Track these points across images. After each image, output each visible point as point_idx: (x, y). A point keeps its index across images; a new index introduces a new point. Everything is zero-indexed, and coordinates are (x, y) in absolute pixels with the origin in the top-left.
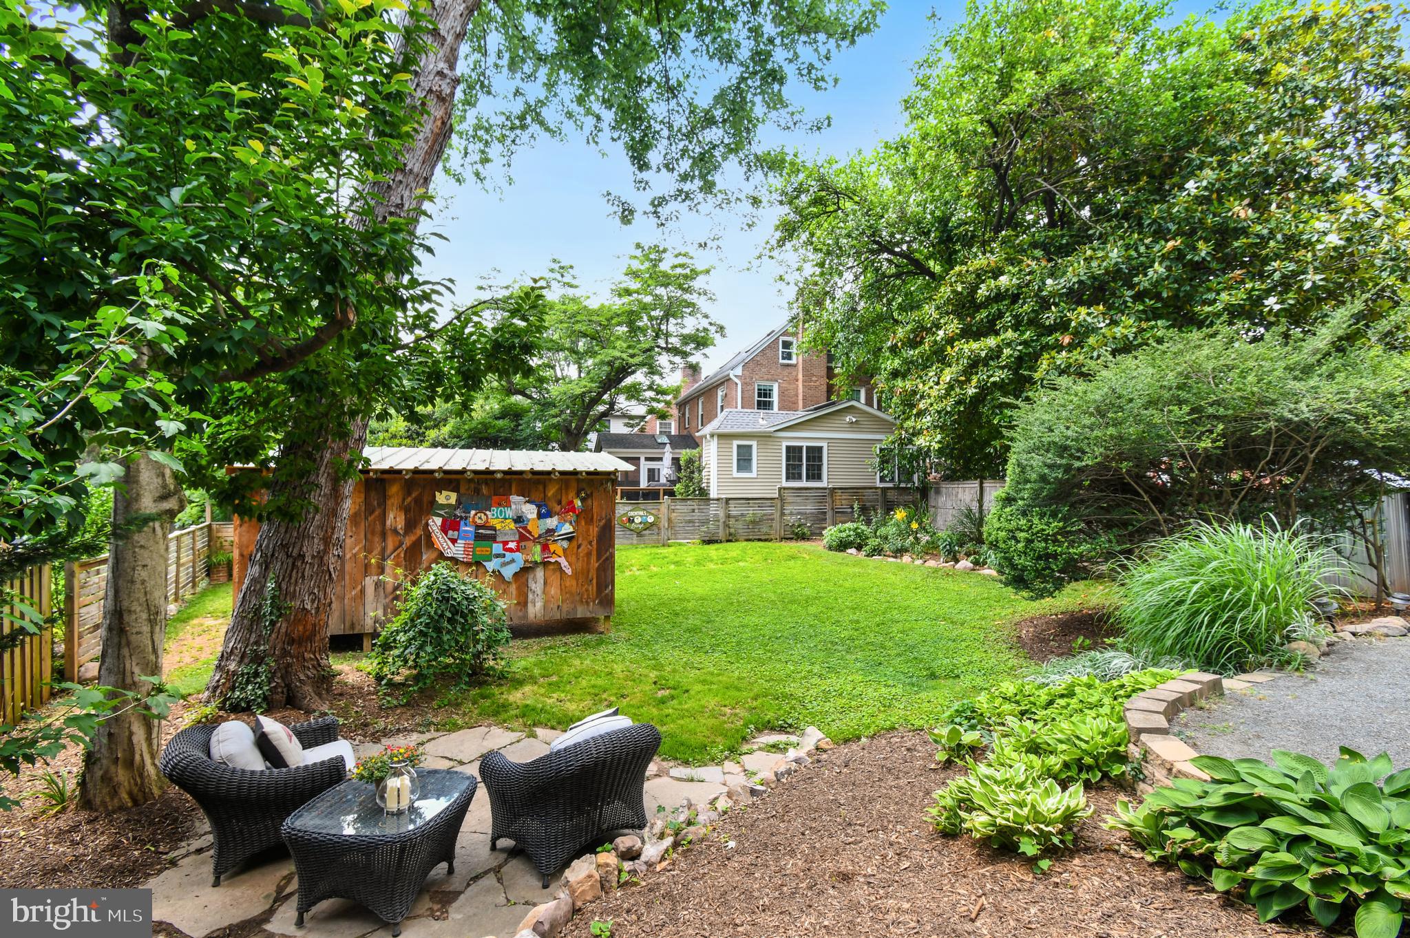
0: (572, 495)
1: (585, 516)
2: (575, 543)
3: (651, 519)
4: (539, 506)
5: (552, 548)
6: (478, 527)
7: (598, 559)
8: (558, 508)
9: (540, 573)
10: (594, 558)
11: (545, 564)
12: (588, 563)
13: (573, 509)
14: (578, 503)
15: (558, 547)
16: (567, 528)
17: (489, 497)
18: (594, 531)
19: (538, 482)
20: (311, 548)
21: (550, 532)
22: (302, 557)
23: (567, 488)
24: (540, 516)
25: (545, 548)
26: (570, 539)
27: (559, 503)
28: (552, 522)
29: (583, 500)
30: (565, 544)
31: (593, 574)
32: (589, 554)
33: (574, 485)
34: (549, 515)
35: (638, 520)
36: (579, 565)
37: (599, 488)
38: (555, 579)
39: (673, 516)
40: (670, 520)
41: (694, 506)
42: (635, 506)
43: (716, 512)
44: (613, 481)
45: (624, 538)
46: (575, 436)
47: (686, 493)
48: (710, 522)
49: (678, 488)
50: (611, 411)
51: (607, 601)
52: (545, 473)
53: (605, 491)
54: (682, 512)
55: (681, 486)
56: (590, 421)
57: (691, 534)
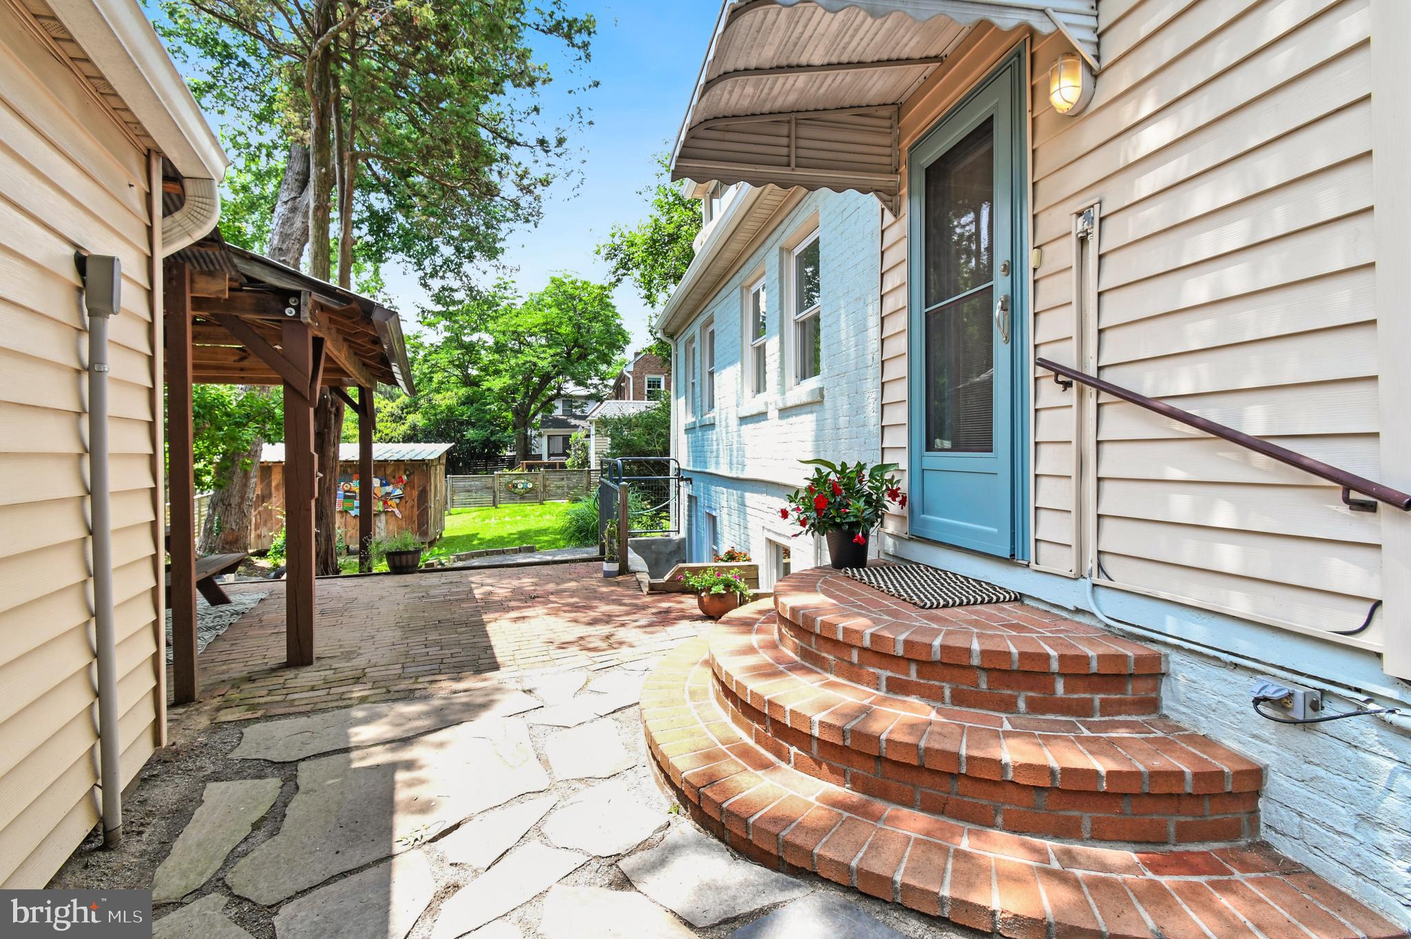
0: (401, 472)
1: (408, 485)
2: (404, 501)
3: (530, 485)
4: (381, 480)
5: (389, 503)
6: (346, 492)
7: (418, 509)
8: (393, 480)
9: (383, 517)
10: (416, 509)
11: (386, 512)
12: (412, 511)
13: (402, 481)
14: (405, 478)
15: (393, 502)
16: (398, 492)
17: (351, 475)
18: (415, 493)
19: (381, 466)
20: (235, 501)
21: (388, 494)
22: (230, 505)
23: (399, 469)
24: (382, 485)
25: (385, 503)
26: (401, 498)
27: (394, 477)
28: (389, 489)
29: (408, 476)
30: (398, 501)
31: (415, 518)
32: (412, 507)
33: (402, 467)
34: (387, 484)
35: (520, 486)
36: (407, 513)
37: (419, 467)
38: (392, 520)
39: (548, 483)
40: (545, 486)
41: (563, 475)
42: (519, 476)
43: (580, 480)
44: (427, 465)
45: (510, 499)
46: (523, 418)
47: (573, 466)
48: (576, 487)
49: (568, 462)
50: (558, 395)
51: (424, 533)
52: (386, 461)
53: (422, 470)
54: (554, 481)
55: (570, 460)
56: (539, 405)
57: (561, 497)
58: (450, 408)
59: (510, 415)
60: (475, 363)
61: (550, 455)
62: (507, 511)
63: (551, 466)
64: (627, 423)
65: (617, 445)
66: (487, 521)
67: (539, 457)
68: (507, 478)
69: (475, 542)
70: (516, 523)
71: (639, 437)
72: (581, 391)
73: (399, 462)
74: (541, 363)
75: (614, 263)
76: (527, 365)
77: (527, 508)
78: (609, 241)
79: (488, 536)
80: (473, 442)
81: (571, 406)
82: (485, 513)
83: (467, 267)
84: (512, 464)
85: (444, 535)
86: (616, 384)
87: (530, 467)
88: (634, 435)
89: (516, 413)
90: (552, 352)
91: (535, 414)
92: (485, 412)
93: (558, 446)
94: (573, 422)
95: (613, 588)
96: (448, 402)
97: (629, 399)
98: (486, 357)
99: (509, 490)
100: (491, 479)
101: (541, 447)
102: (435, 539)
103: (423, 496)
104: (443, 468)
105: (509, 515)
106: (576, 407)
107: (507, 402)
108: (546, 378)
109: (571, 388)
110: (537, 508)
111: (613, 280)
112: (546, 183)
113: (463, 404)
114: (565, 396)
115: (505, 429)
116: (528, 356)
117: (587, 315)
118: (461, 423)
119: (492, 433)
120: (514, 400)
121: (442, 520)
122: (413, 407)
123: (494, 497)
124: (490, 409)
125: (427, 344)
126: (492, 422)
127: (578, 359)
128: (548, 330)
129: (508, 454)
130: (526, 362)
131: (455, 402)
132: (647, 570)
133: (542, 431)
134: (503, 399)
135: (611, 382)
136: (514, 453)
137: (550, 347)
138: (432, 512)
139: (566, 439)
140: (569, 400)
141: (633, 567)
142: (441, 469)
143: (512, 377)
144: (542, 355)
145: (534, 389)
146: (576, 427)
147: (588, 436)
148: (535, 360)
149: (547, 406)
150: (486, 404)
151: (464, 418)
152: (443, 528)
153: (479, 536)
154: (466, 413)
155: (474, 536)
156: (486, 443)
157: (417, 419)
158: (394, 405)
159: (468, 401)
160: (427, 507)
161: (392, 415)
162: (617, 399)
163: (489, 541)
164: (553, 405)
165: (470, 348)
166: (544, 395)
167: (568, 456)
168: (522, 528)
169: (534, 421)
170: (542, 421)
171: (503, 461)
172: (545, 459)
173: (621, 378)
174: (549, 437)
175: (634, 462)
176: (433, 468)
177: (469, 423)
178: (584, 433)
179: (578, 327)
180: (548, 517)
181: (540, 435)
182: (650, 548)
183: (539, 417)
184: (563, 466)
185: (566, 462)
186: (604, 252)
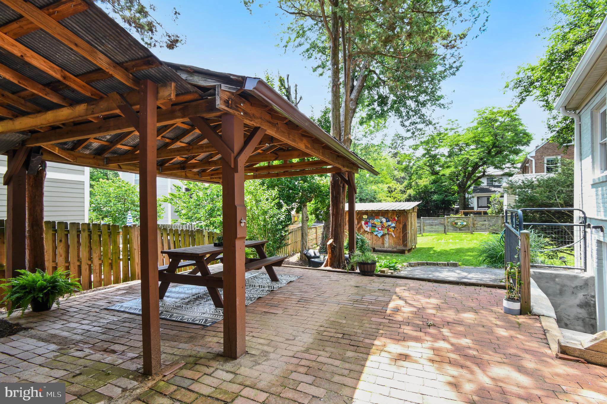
0: (395, 216)
1: (398, 222)
3: (465, 223)
4: (386, 219)
5: (390, 230)
6: (372, 224)
7: (403, 233)
9: (387, 236)
11: (389, 234)
12: (400, 234)
13: (395, 220)
14: (396, 218)
16: (394, 225)
17: (375, 217)
18: (401, 226)
19: (386, 213)
21: (389, 226)
23: (393, 214)
24: (387, 221)
25: (388, 230)
26: (395, 228)
27: (392, 218)
28: (390, 223)
29: (398, 217)
30: (393, 229)
31: (401, 238)
32: (400, 232)
33: (395, 213)
34: (389, 221)
35: (459, 224)
36: (397, 235)
37: (402, 214)
38: (391, 238)
39: (475, 222)
40: (474, 224)
41: (486, 219)
42: (458, 218)
43: (497, 221)
44: (406, 212)
45: (454, 230)
46: (463, 188)
47: (492, 213)
48: (494, 225)
49: (489, 211)
50: (484, 175)
51: (405, 245)
52: (388, 210)
53: (404, 215)
54: (480, 221)
55: (490, 210)
56: (472, 182)
57: (484, 230)
58: (426, 186)
59: (456, 188)
60: (437, 164)
61: (478, 207)
62: (451, 236)
63: (479, 213)
64: (531, 185)
65: (522, 200)
66: (440, 241)
67: (473, 208)
68: (452, 220)
69: (431, 252)
70: (456, 243)
71: (541, 194)
72: (499, 172)
73: (393, 211)
74: (471, 158)
75: (520, 89)
76: (463, 160)
77: (463, 235)
78: (516, 77)
79: (438, 250)
80: (436, 201)
81: (492, 181)
82: (439, 236)
83: (424, 110)
84: (457, 212)
85: (417, 246)
86: (522, 166)
87: (466, 214)
88: (536, 193)
89: (459, 186)
90: (478, 151)
91: (470, 186)
92: (441, 186)
93: (484, 202)
94: (493, 189)
95: (512, 333)
96: (425, 183)
97: (532, 172)
98: (443, 159)
99: (452, 226)
100: (443, 220)
101: (474, 203)
102: (412, 248)
103: (405, 228)
104: (416, 214)
105: (452, 239)
106: (495, 181)
107: (454, 181)
108: (476, 167)
109: (491, 171)
110: (469, 236)
111: (519, 101)
112: (463, 37)
113: (432, 183)
114: (488, 175)
115: (454, 194)
116: (464, 156)
117: (501, 128)
118: (431, 192)
119: (446, 196)
120: (458, 180)
121: (415, 239)
122: (409, 186)
123: (445, 229)
124: (445, 185)
125: (414, 158)
126: (447, 191)
127: (496, 154)
128: (477, 141)
129: (456, 207)
130: (463, 158)
131: (428, 183)
132: (555, 316)
133: (474, 195)
134: (451, 179)
135: (519, 165)
136: (458, 207)
137: (477, 149)
138: (409, 235)
139: (488, 198)
140: (491, 178)
141: (536, 309)
142: (415, 215)
143: (456, 167)
144: (472, 154)
145: (469, 173)
146: (495, 191)
147: (502, 197)
148: (468, 156)
149: (477, 181)
150: (442, 183)
151: (432, 190)
152: (416, 243)
153: (434, 249)
154: (433, 188)
155: (432, 248)
156: (443, 201)
157: (411, 192)
158: (402, 186)
159: (434, 182)
160: (406, 233)
161: (401, 190)
162: (523, 173)
163: (439, 252)
164: (480, 182)
165: (434, 157)
166: (475, 176)
167: (489, 207)
168: (458, 247)
169: (469, 190)
170: (473, 190)
171: (453, 210)
172: (476, 209)
173: (526, 161)
174: (478, 198)
175: (537, 212)
176: (410, 214)
177: (435, 193)
178: (499, 195)
179: (496, 135)
180: (475, 241)
181: (473, 197)
182: (554, 280)
183: (472, 188)
184: (485, 213)
185: (488, 211)
186: (512, 85)
